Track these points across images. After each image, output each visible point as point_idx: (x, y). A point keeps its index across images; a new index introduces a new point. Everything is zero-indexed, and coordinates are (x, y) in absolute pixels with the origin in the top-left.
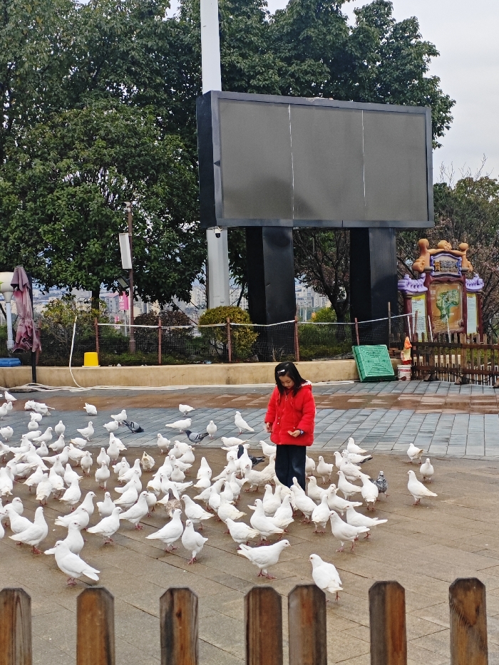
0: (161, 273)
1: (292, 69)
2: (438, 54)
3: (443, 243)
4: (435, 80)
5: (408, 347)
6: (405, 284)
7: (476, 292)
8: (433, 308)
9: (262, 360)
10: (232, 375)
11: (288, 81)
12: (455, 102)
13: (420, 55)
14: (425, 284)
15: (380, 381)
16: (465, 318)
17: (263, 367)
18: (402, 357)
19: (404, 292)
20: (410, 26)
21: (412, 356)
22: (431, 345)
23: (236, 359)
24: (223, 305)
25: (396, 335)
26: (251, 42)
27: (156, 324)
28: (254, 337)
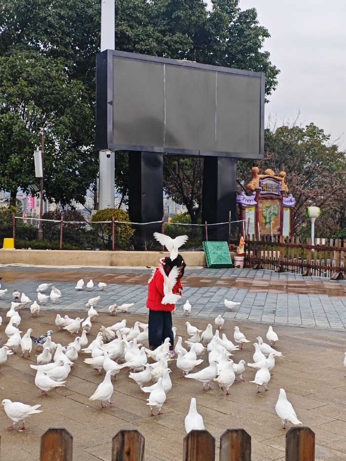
0: (64, 182)
1: (167, 38)
2: (270, 36)
3: (269, 171)
4: (267, 55)
5: (242, 244)
6: (241, 199)
7: (290, 207)
8: (260, 217)
9: (136, 250)
10: (114, 259)
11: (163, 48)
12: (280, 71)
13: (257, 36)
14: (255, 200)
15: (221, 268)
16: (282, 225)
17: (138, 254)
18: (238, 251)
19: (240, 204)
20: (251, 15)
21: (245, 250)
22: (259, 243)
23: (118, 247)
24: (110, 207)
25: (234, 235)
26: (137, 17)
27: (59, 219)
28: (132, 232)
